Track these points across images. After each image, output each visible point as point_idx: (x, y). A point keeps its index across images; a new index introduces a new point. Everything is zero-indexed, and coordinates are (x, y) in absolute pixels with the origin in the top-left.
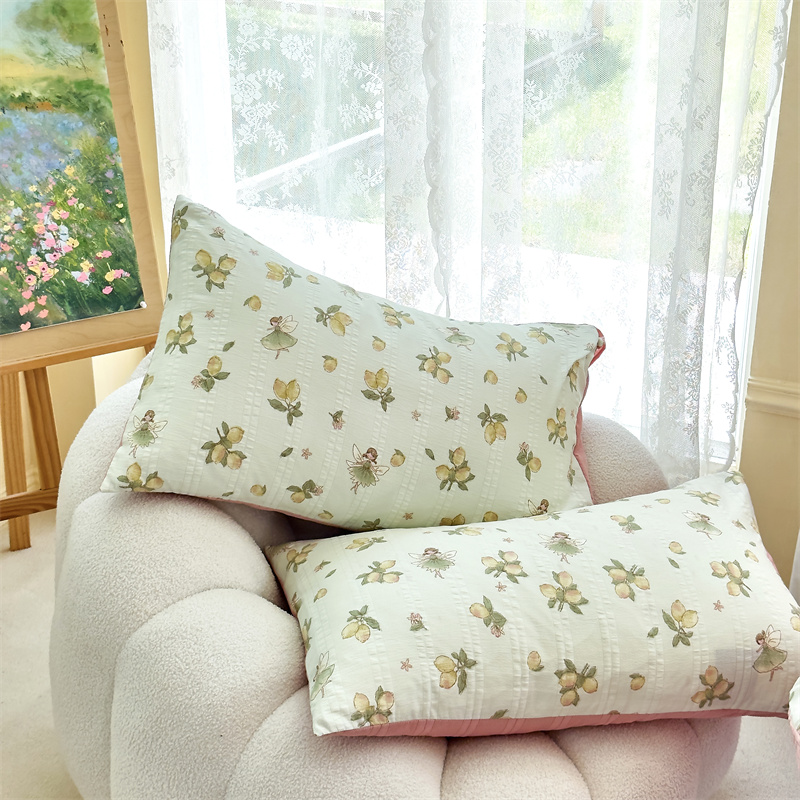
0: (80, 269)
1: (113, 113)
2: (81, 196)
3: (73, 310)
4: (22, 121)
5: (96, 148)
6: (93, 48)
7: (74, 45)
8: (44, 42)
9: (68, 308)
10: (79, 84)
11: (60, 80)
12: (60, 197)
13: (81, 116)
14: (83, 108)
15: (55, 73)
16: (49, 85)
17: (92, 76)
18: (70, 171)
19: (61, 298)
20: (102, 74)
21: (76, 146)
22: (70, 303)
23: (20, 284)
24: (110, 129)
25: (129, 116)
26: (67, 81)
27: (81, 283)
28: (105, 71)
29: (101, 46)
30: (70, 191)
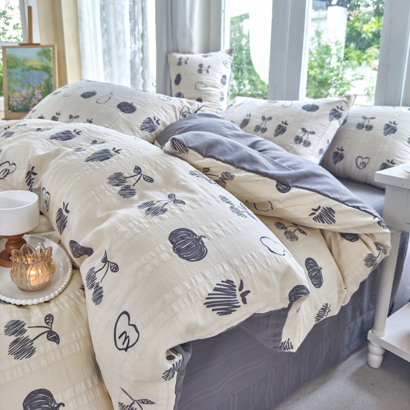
1: (52, 73)
2: (44, 88)
4: (35, 72)
5: (48, 79)
6: (50, 60)
7: (46, 59)
8: (41, 58)
10: (46, 67)
11: (43, 66)
13: (46, 73)
14: (47, 71)
15: (42, 64)
16: (41, 66)
18: (43, 83)
20: (51, 65)
21: (44, 78)
23: (31, 103)
24: (51, 76)
25: (55, 74)
29: (52, 60)
30: (42, 87)
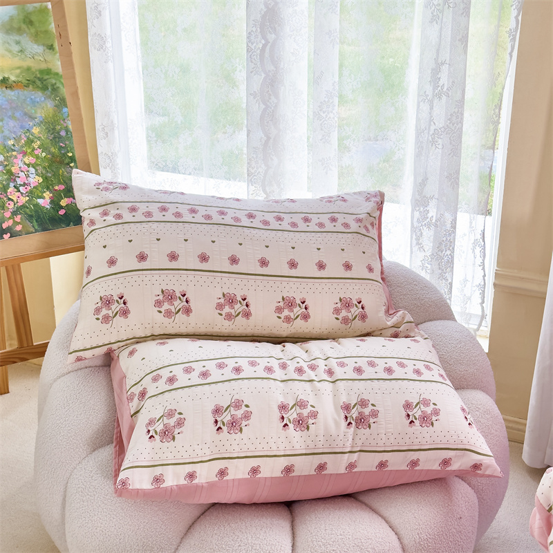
0: (44, 198)
1: (64, 91)
2: (44, 148)
3: (39, 225)
5: (53, 116)
6: (51, 47)
7: (38, 45)
8: (18, 43)
9: (35, 224)
10: (41, 72)
11: (29, 69)
12: (29, 148)
13: (43, 93)
14: (44, 88)
15: (25, 64)
16: (21, 73)
17: (50, 66)
18: (36, 130)
19: (31, 216)
20: (57, 65)
21: (40, 114)
22: (37, 221)
23: (3, 207)
24: (62, 103)
25: (75, 94)
26: (33, 70)
27: (44, 207)
28: (60, 63)
29: (56, 46)
30: (36, 145)
